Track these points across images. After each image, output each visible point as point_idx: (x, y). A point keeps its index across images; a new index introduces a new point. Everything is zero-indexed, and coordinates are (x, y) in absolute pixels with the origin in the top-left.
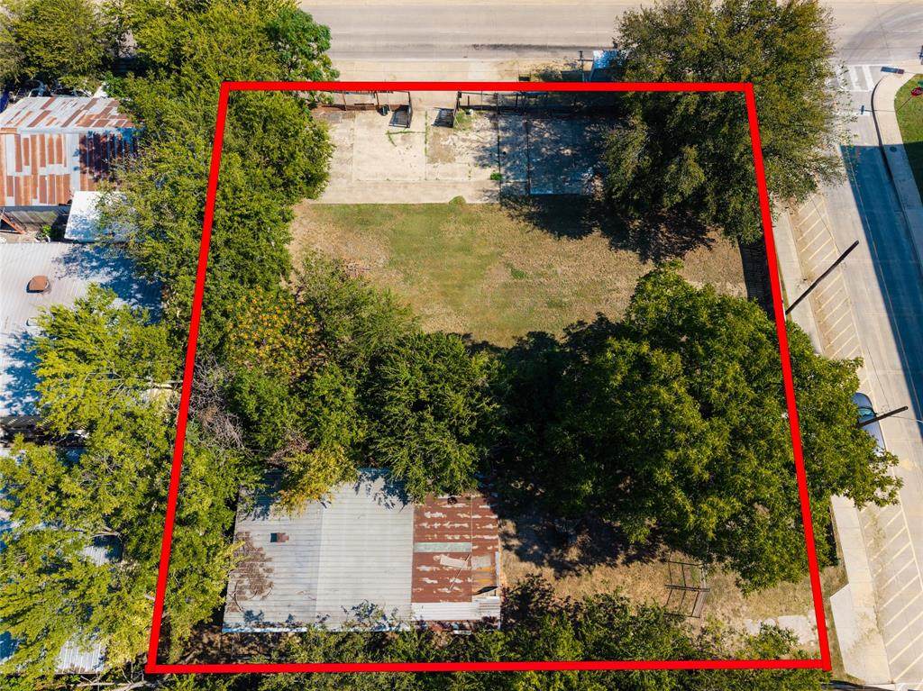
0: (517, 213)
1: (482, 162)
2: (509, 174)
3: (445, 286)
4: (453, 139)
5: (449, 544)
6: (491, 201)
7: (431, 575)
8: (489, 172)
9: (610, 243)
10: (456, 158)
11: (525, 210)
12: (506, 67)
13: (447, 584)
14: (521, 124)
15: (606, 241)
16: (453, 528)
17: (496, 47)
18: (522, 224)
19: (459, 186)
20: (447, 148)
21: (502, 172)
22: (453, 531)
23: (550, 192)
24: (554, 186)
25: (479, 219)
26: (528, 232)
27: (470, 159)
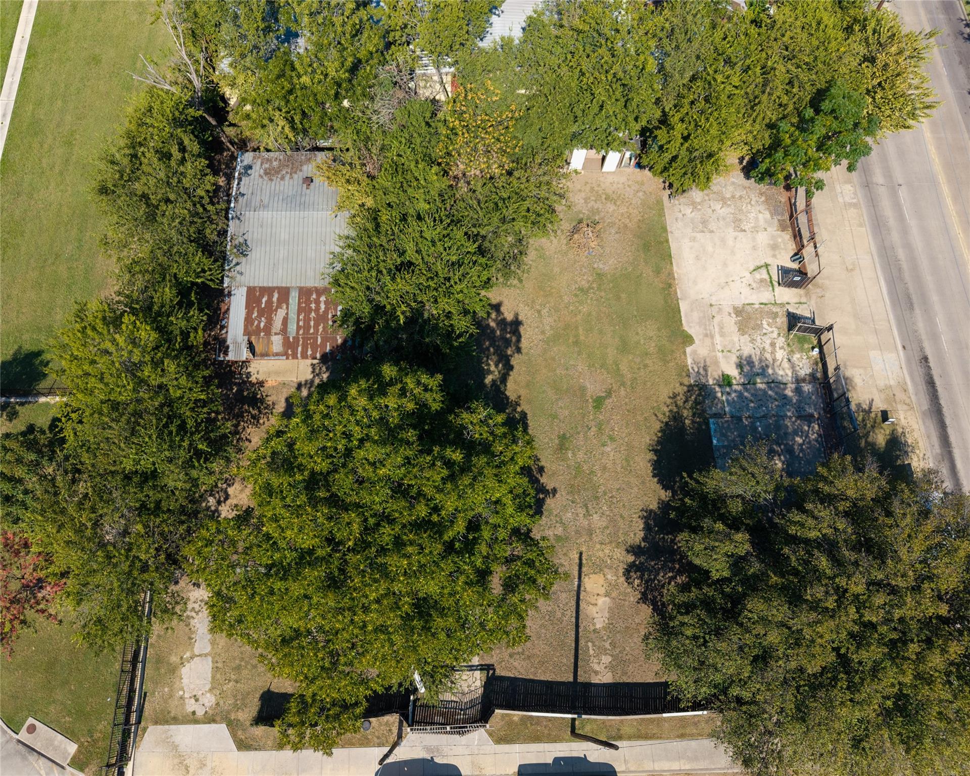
0: (680, 403)
1: (745, 364)
2: (733, 395)
3: (577, 327)
4: (772, 332)
5: (296, 317)
6: (693, 375)
7: (269, 302)
8: (733, 372)
9: (651, 511)
10: (746, 336)
11: (685, 413)
12: (900, 395)
13: (260, 315)
14: (811, 410)
15: (654, 506)
16: (310, 319)
17: (931, 383)
18: (666, 409)
19: (708, 341)
20: (759, 327)
21: (735, 387)
22: (307, 320)
23: (715, 442)
24: (724, 447)
25: (666, 362)
26: (656, 415)
27: (747, 350)
